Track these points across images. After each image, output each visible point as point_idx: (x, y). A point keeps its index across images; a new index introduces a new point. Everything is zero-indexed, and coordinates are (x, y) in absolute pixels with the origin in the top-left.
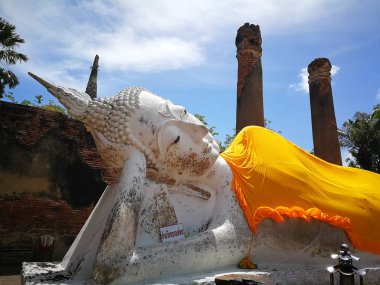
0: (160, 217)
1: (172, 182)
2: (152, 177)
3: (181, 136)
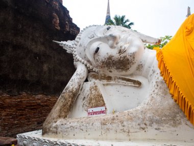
1: (109, 78)
2: (95, 77)
3: (100, 47)
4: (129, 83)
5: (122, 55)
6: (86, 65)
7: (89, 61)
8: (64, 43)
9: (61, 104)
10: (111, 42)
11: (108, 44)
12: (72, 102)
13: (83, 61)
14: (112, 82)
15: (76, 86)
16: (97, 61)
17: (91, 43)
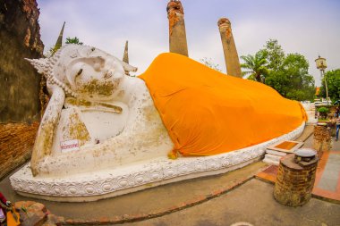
0: (75, 131)
1: (88, 104)
2: (73, 102)
3: (84, 69)
4: (110, 109)
5: (107, 80)
6: (64, 89)
7: (68, 84)
8: (36, 60)
9: (44, 139)
10: (97, 65)
11: (93, 66)
12: (54, 134)
13: (60, 83)
14: (91, 108)
15: (56, 115)
16: (78, 84)
17: (73, 63)
